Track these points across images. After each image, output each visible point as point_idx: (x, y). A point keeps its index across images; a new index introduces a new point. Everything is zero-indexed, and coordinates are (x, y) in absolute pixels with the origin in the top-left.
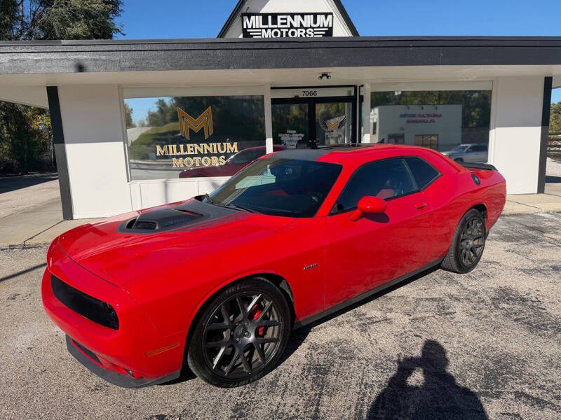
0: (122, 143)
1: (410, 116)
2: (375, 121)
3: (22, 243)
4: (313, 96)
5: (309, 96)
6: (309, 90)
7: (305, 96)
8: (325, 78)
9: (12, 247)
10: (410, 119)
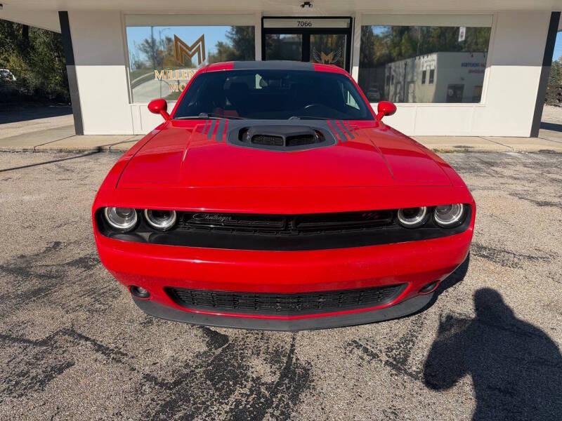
0: (124, 67)
1: (473, 65)
2: (432, 68)
3: (32, 147)
4: (308, 27)
5: (304, 27)
6: (305, 20)
7: (300, 26)
8: (307, 6)
9: (25, 151)
10: (474, 68)
